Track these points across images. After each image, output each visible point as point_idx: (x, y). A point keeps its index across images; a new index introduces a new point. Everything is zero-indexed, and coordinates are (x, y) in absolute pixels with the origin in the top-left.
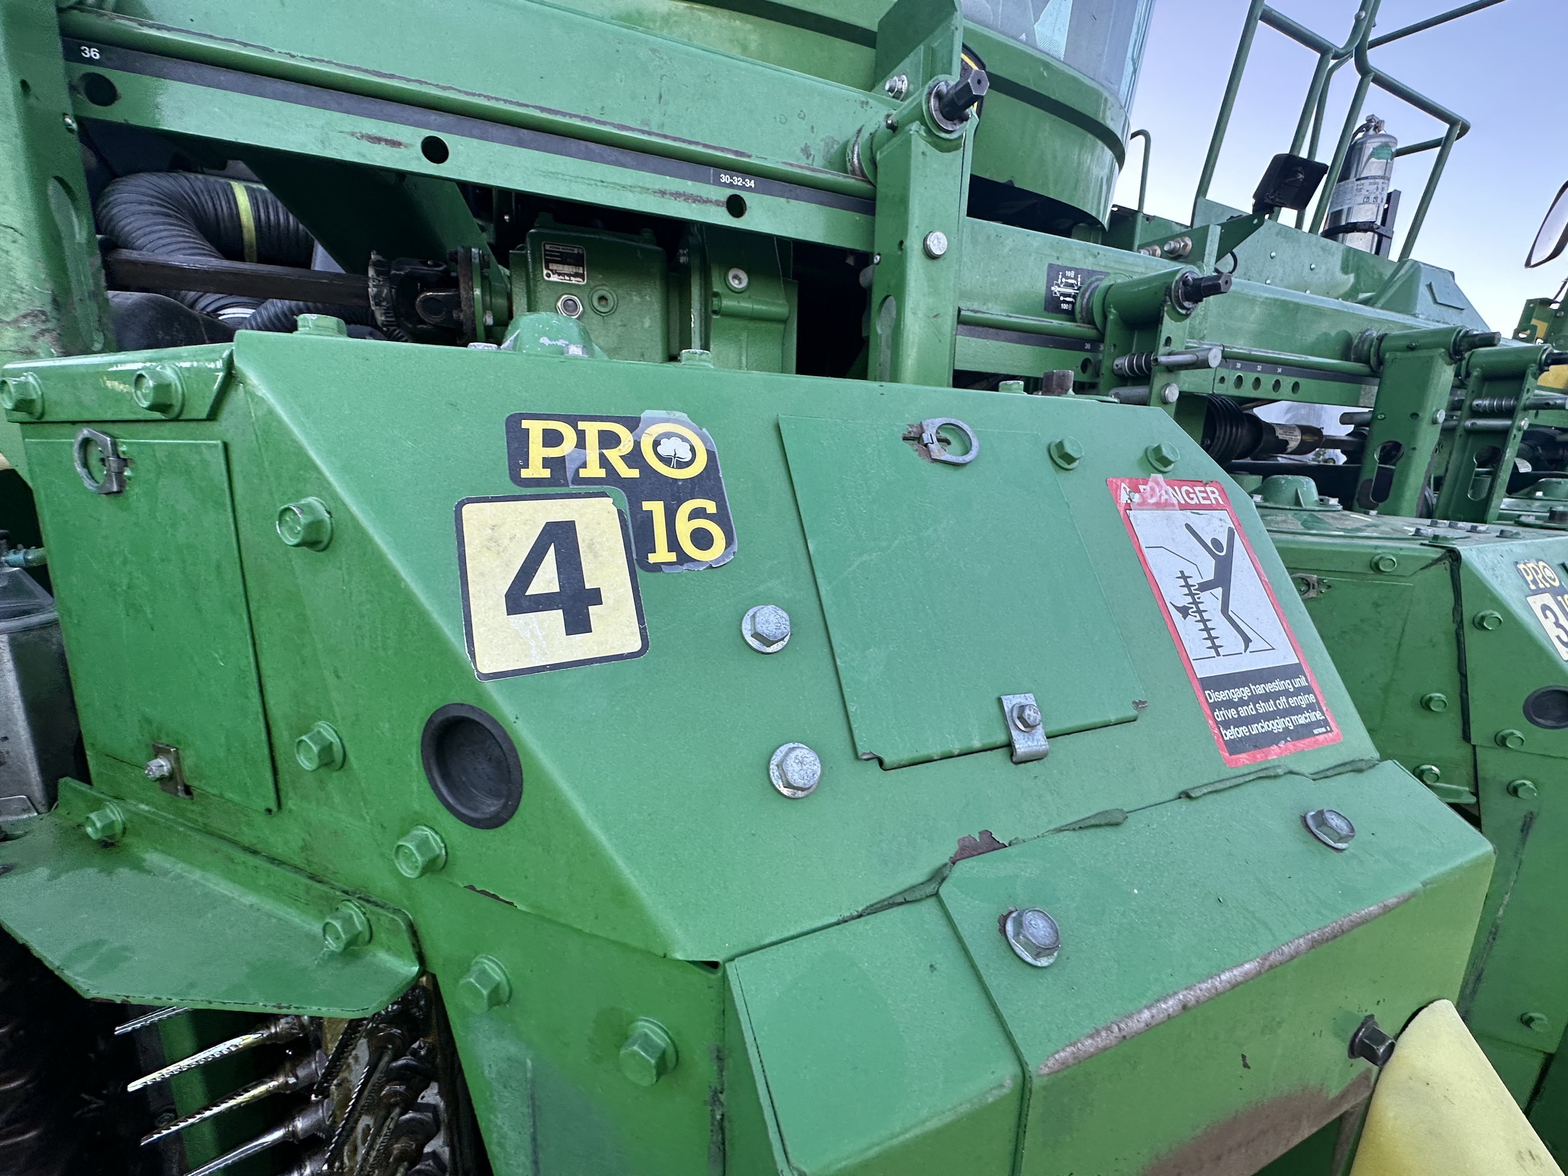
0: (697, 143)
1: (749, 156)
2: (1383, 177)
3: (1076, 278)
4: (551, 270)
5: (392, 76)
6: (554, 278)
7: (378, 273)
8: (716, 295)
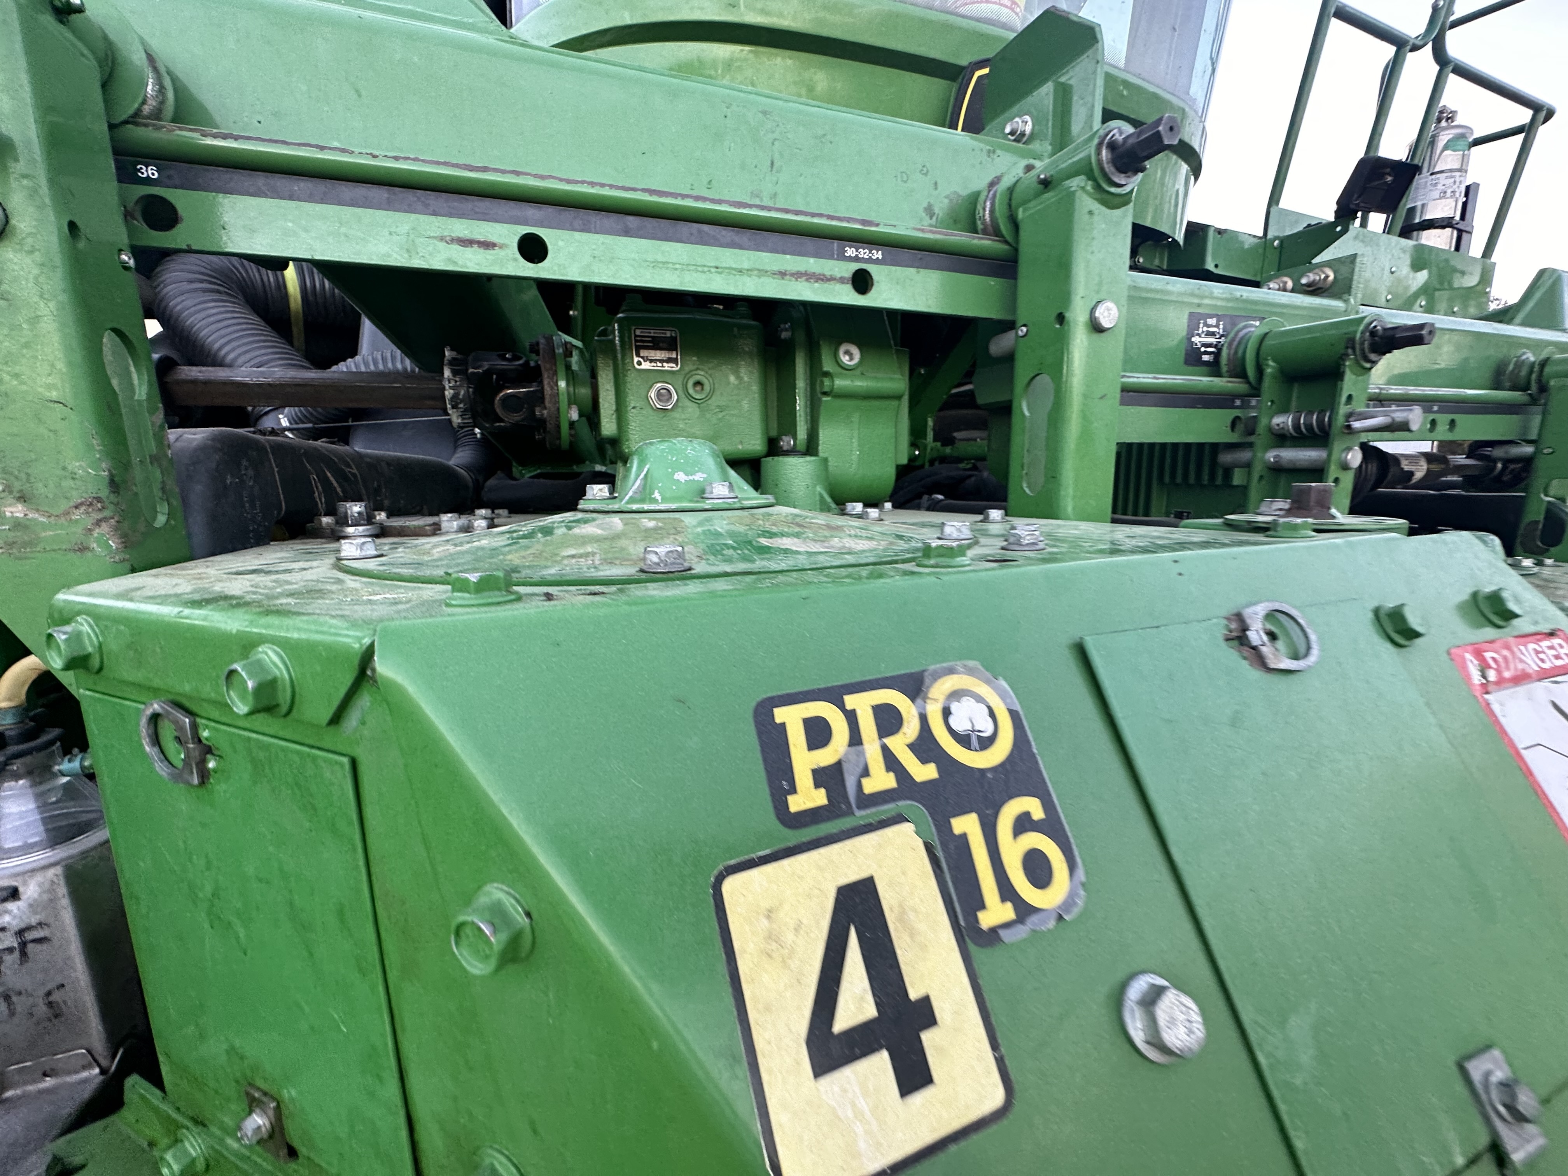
0: (820, 215)
1: (877, 225)
2: (1460, 170)
3: (1217, 326)
4: (642, 358)
5: (485, 169)
6: (646, 365)
7: (455, 373)
8: (827, 374)
